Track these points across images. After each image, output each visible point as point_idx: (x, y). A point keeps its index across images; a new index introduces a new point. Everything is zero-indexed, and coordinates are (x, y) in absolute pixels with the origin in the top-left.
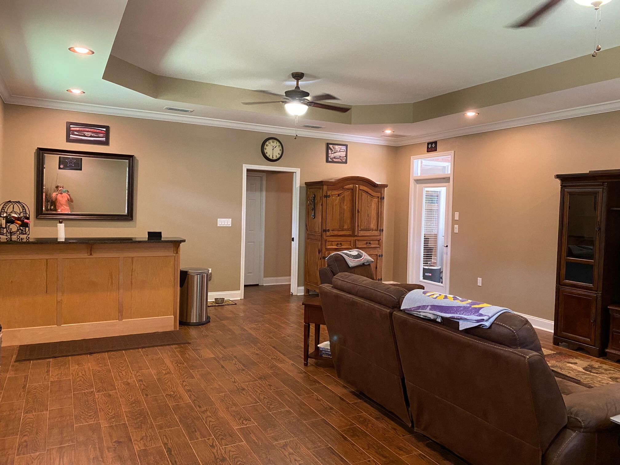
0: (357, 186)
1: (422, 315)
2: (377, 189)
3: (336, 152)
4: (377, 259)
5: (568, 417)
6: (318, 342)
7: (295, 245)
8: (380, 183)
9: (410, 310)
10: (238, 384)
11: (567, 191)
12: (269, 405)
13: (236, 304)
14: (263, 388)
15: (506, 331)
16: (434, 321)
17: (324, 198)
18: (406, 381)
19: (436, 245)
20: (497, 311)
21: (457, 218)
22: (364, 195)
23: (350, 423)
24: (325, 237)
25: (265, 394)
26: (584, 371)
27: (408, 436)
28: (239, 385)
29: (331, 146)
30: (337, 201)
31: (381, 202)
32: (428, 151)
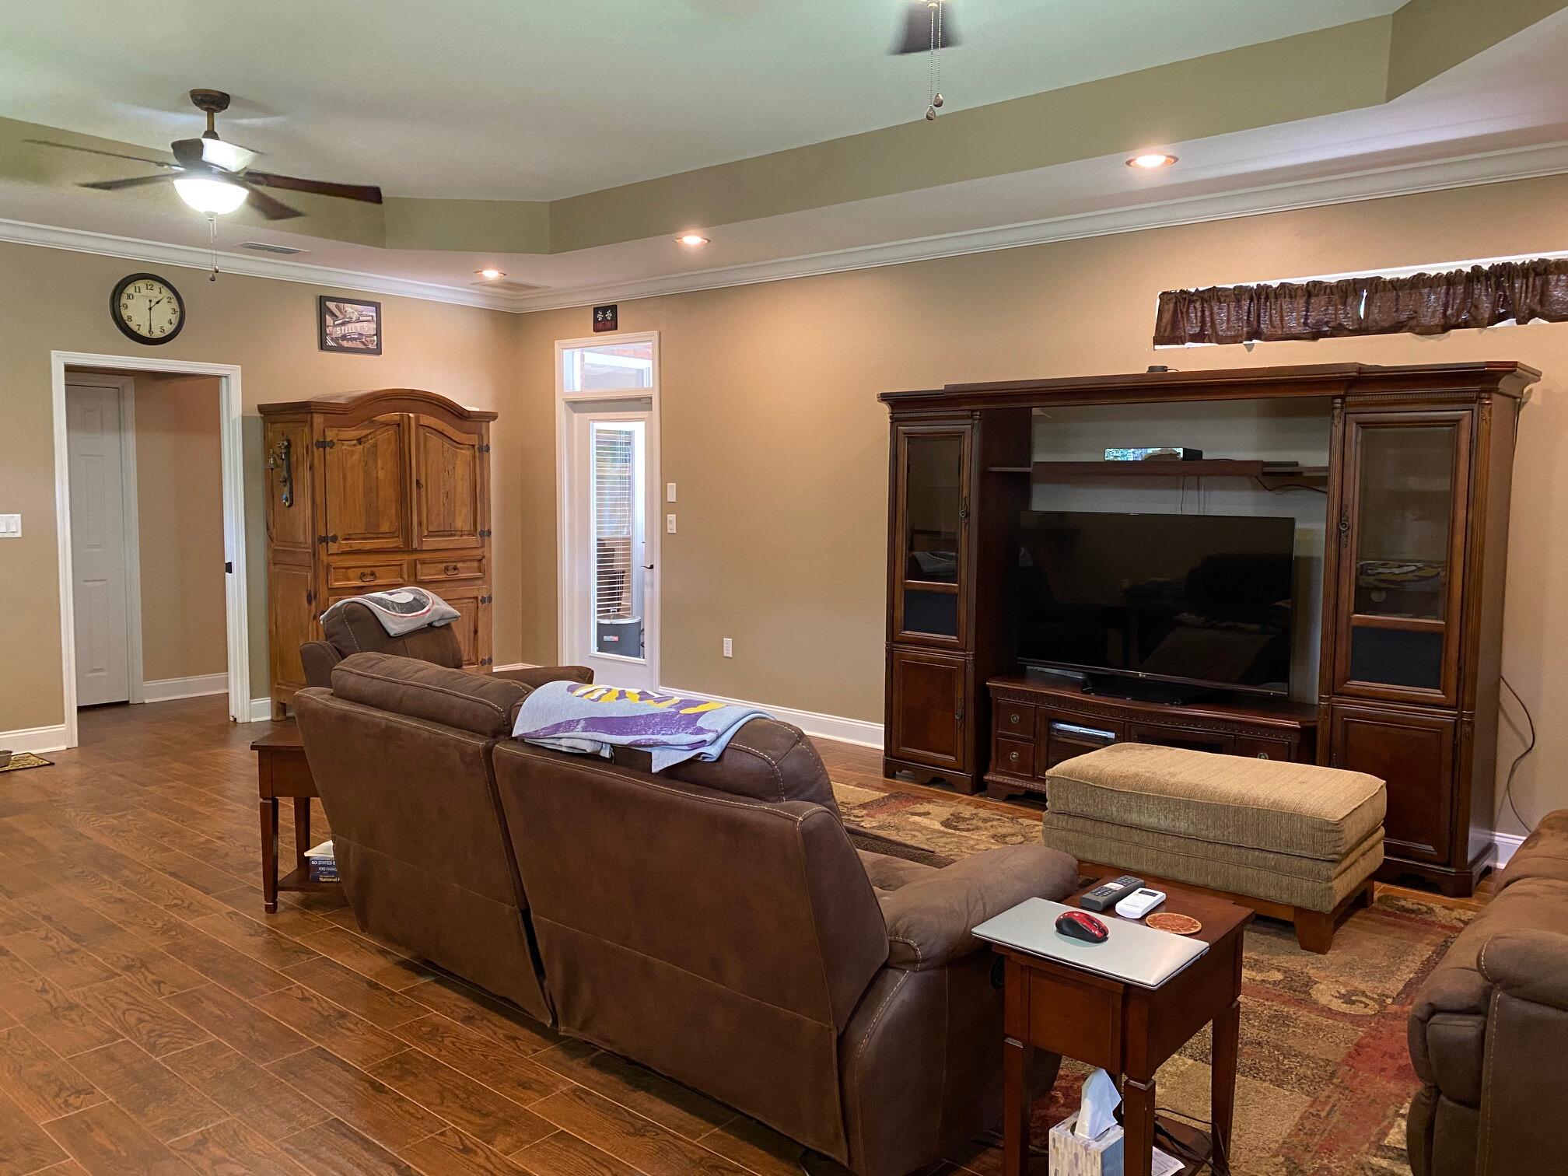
0: (411, 415)
1: (564, 745)
2: (467, 424)
3: (349, 322)
4: (478, 607)
5: (890, 942)
6: (304, 843)
7: (236, 586)
8: (477, 410)
9: (535, 735)
10: (55, 996)
11: (903, 430)
12: (153, 1040)
13: (52, 764)
14: (135, 994)
15: (755, 761)
16: (594, 757)
17: (315, 448)
18: (532, 916)
19: (629, 566)
20: (737, 717)
21: (672, 497)
22: (434, 441)
23: (392, 1046)
24: (324, 557)
25: (142, 1010)
26: (942, 828)
27: (547, 1050)
28: (59, 995)
29: (332, 305)
30: (356, 457)
31: (481, 459)
32: (596, 330)
